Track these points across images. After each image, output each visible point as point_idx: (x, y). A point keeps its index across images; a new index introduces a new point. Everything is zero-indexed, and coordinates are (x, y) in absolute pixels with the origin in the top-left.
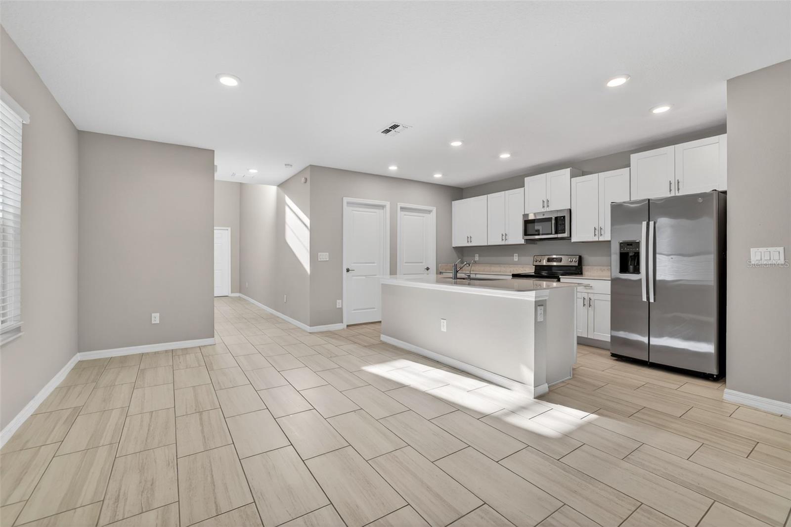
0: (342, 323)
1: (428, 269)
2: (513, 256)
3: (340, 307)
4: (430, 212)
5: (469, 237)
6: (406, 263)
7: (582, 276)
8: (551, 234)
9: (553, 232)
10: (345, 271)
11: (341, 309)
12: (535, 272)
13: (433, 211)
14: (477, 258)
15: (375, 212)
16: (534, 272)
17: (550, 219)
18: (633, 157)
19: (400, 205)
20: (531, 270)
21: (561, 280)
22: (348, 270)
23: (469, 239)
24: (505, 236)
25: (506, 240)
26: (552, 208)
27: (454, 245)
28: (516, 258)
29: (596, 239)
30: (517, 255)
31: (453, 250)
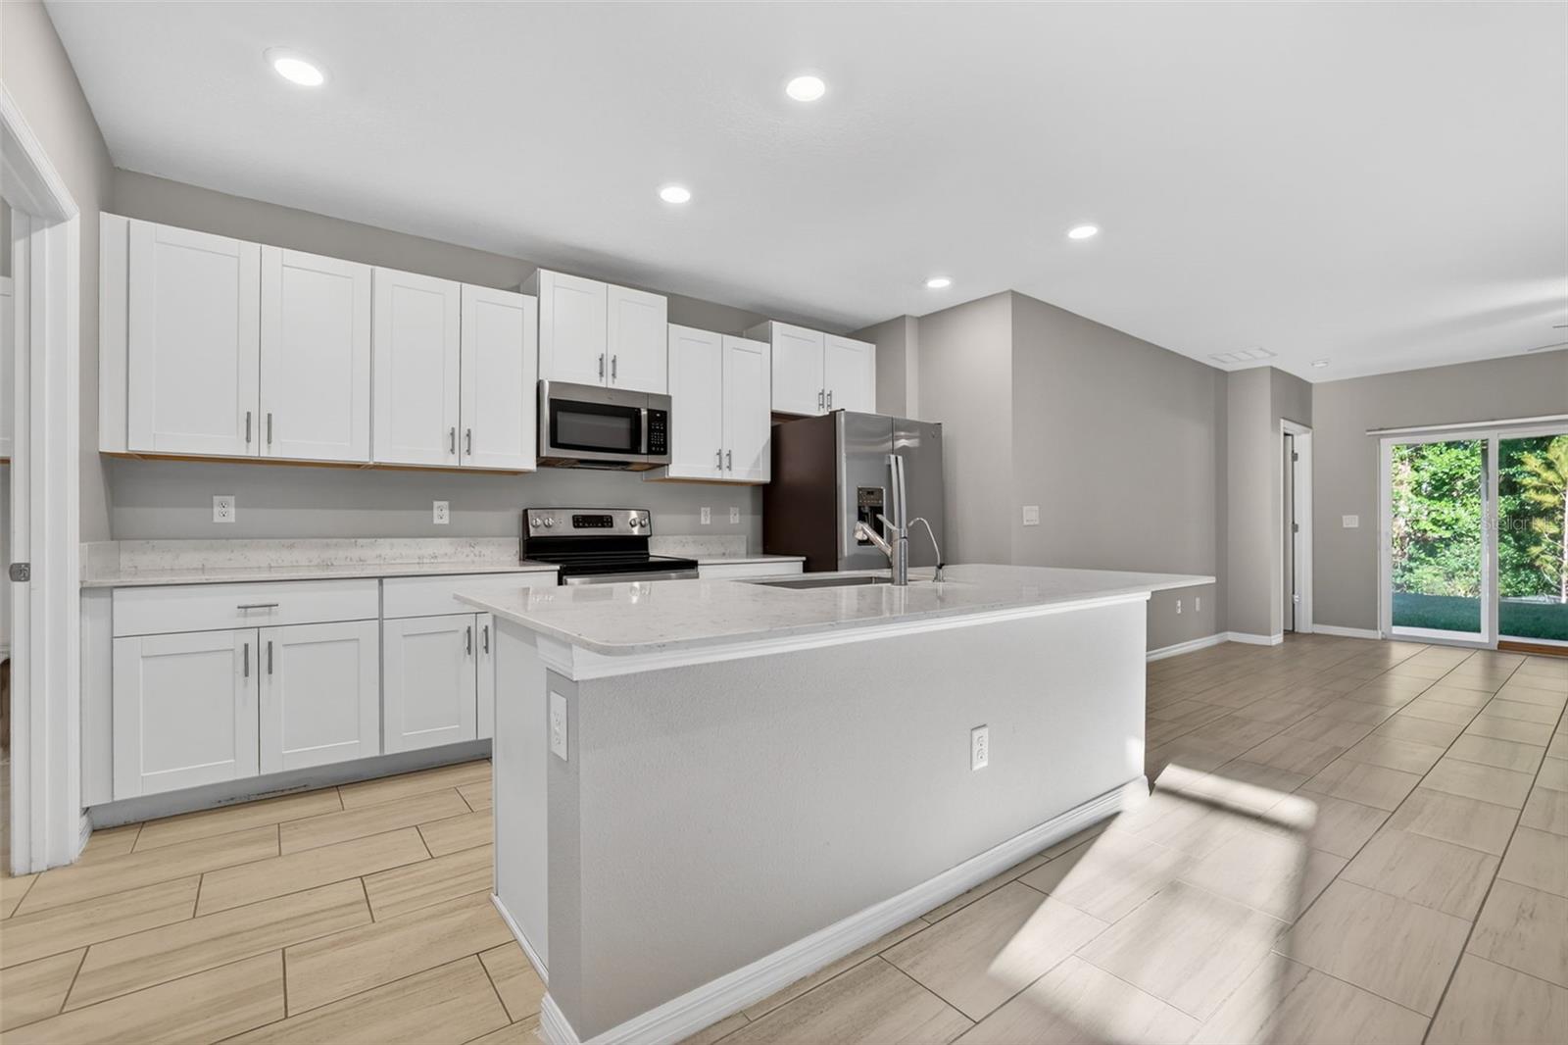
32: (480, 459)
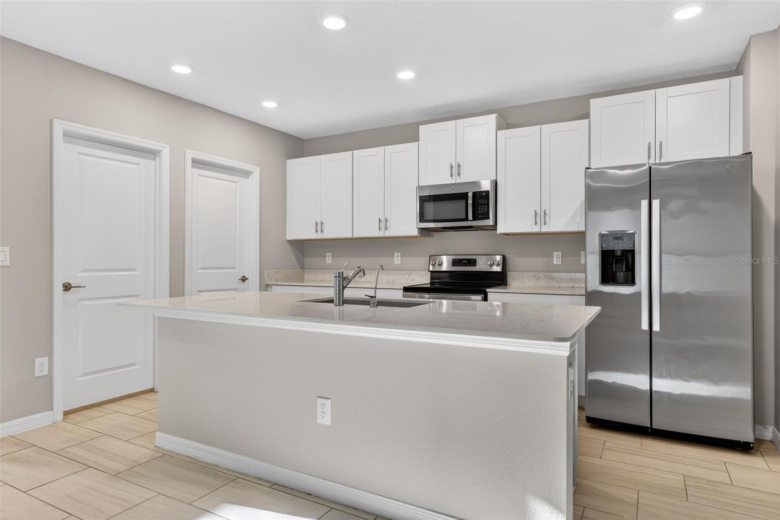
0: (52, 409)
1: (244, 279)
2: (393, 256)
3: (46, 372)
4: (247, 174)
5: (319, 223)
6: (202, 268)
7: (506, 289)
8: (466, 219)
9: (470, 217)
10: (58, 288)
11: (49, 379)
12: (431, 283)
13: (255, 173)
14: (329, 260)
15: (137, 164)
16: (429, 282)
17: (463, 196)
18: (595, 104)
19: (190, 154)
20: (424, 280)
21: (490, 296)
22: (67, 287)
23: (319, 226)
24: (384, 223)
25: (386, 228)
26: (465, 178)
27: (290, 237)
28: (397, 260)
29: (536, 229)
30: (399, 254)
31: (288, 247)
32: (392, 232)
